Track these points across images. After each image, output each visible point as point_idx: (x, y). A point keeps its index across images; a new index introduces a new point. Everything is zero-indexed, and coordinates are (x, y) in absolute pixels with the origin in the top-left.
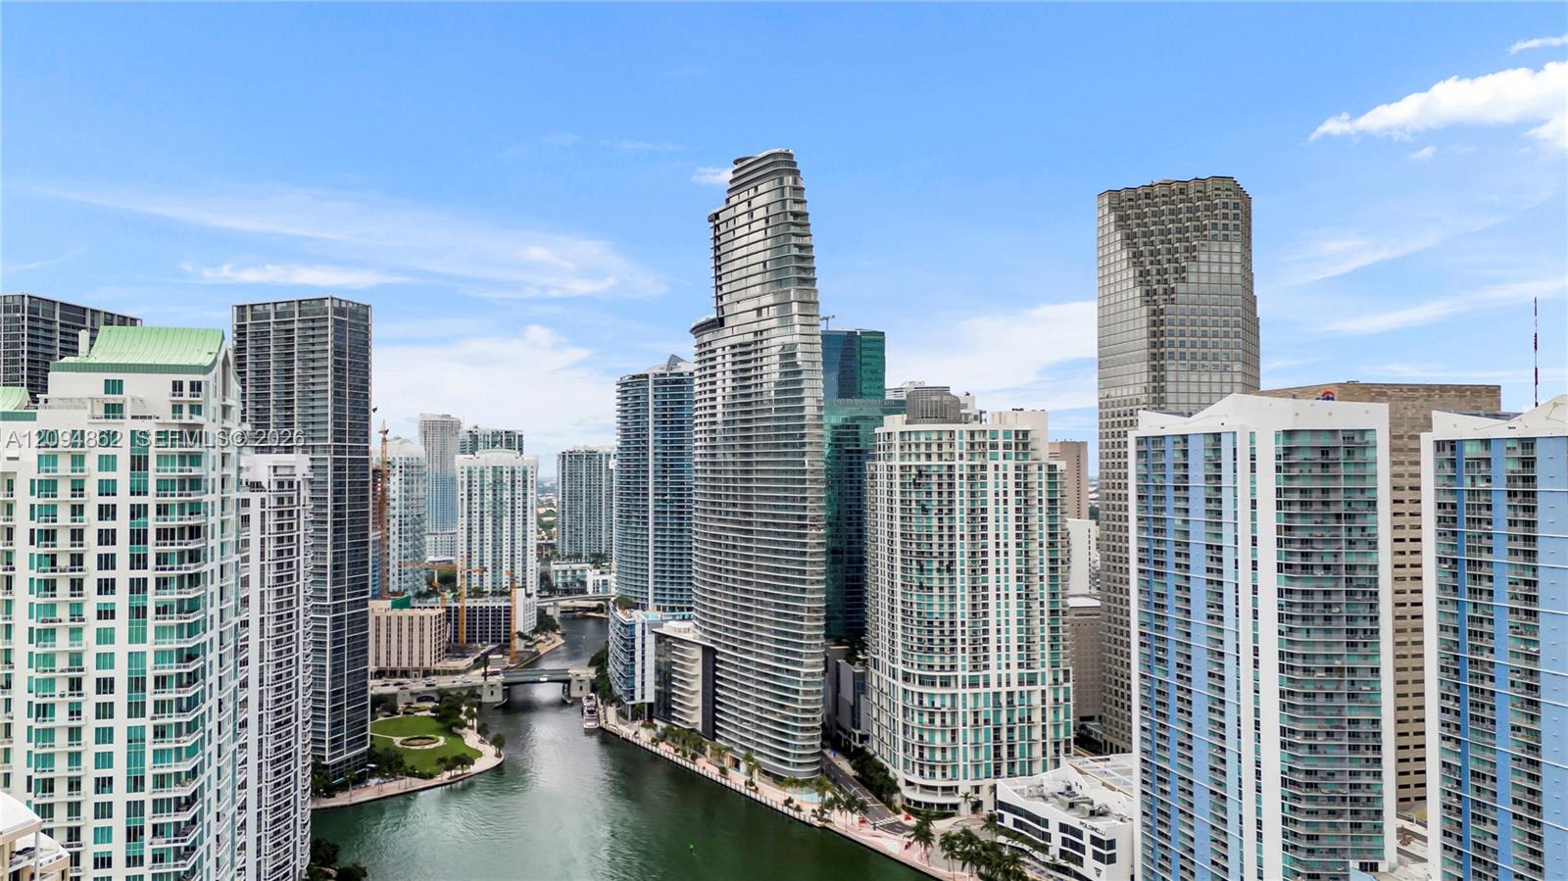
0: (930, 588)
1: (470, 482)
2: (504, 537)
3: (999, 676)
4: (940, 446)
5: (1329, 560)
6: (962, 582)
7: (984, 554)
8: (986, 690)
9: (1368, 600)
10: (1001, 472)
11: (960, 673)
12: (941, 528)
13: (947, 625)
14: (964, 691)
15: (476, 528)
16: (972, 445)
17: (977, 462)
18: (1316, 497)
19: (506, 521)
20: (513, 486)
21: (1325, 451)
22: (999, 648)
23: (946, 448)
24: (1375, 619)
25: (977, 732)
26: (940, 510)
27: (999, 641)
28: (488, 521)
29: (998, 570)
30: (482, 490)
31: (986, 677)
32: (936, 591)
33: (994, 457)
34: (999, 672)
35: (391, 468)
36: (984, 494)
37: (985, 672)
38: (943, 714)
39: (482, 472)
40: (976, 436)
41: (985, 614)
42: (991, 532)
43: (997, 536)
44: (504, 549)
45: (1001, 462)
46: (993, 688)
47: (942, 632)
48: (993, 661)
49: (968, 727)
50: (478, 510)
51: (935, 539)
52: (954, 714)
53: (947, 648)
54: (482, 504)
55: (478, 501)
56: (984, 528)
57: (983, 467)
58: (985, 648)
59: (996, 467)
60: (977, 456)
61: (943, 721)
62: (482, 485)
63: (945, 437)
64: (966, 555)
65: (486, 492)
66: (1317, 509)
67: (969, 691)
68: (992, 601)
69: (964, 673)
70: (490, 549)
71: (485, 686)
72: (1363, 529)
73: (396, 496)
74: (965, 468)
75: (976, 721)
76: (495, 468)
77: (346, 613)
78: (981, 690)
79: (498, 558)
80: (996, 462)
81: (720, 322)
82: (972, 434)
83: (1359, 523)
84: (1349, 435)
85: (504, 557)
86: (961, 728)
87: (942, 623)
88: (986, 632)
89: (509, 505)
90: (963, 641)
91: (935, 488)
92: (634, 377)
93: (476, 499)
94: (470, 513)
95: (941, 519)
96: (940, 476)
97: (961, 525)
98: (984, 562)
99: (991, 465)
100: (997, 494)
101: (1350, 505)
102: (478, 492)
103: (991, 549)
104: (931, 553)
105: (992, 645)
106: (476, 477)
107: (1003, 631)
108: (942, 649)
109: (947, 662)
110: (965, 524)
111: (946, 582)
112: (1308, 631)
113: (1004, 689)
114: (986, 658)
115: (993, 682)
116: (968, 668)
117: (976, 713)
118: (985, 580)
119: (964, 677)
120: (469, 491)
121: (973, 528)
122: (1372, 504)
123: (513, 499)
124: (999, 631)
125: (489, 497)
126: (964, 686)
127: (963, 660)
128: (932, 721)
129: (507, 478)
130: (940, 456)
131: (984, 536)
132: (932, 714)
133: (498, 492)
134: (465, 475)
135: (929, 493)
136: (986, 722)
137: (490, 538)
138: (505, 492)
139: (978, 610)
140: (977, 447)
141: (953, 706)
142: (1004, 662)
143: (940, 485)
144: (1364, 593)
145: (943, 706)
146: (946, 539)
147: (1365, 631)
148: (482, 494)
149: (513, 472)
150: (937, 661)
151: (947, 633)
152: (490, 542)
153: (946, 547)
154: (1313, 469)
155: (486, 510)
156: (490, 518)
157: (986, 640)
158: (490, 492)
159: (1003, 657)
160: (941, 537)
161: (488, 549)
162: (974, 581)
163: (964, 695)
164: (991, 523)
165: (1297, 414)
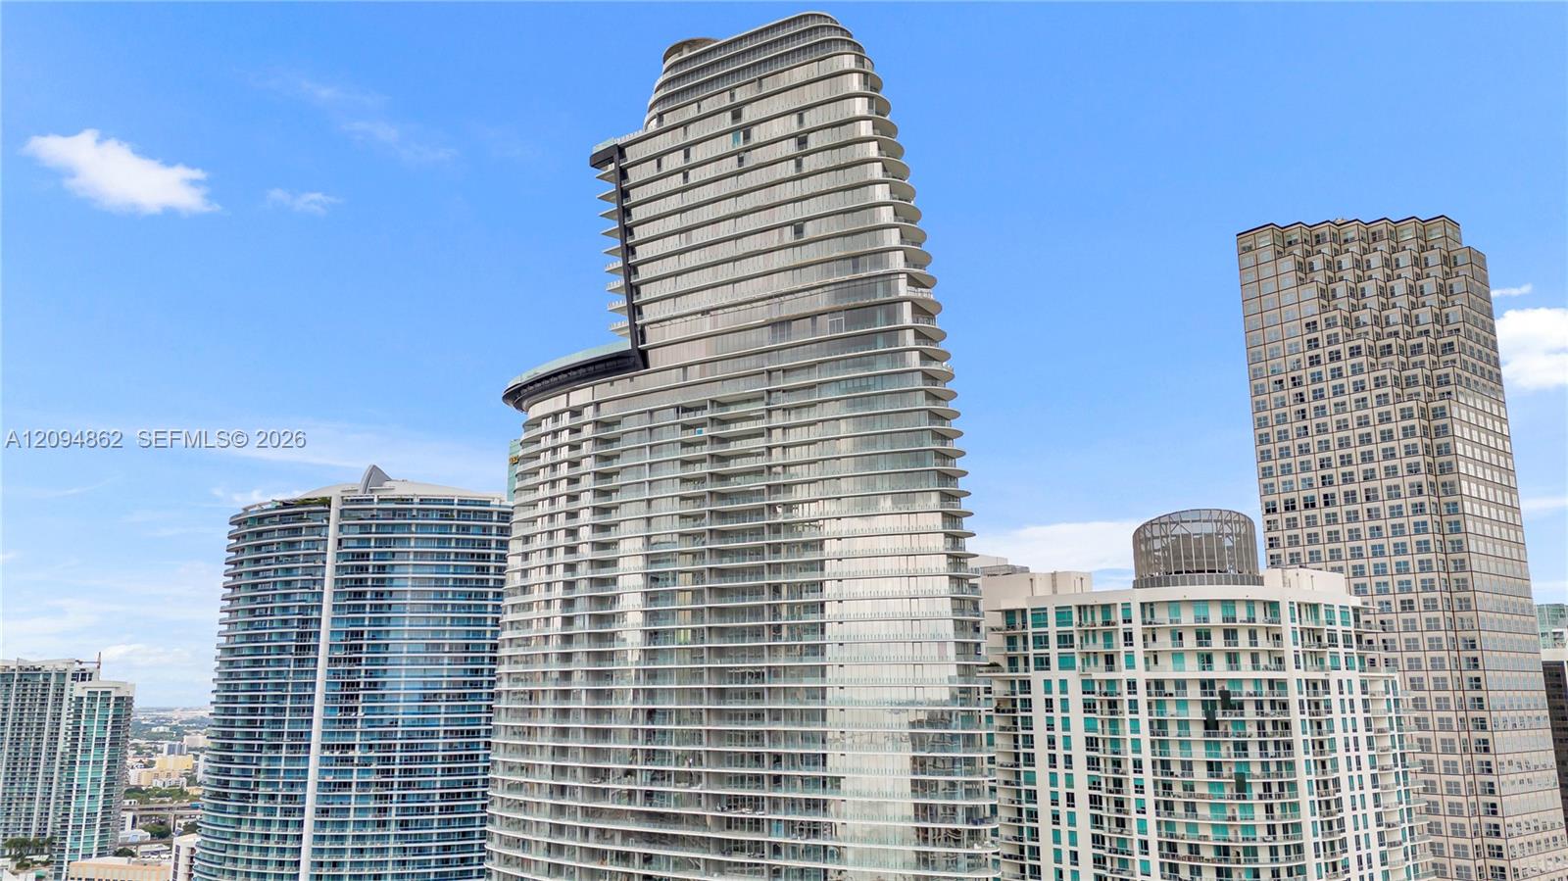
26: (1268, 788)
33: (1335, 664)
51: (1263, 858)
57: (1326, 686)
59: (1341, 686)
63: (1260, 616)
80: (1339, 675)
81: (630, 361)
92: (286, 505)
95: (1270, 809)
99: (1334, 682)
146: (1282, 857)
160: (1273, 853)
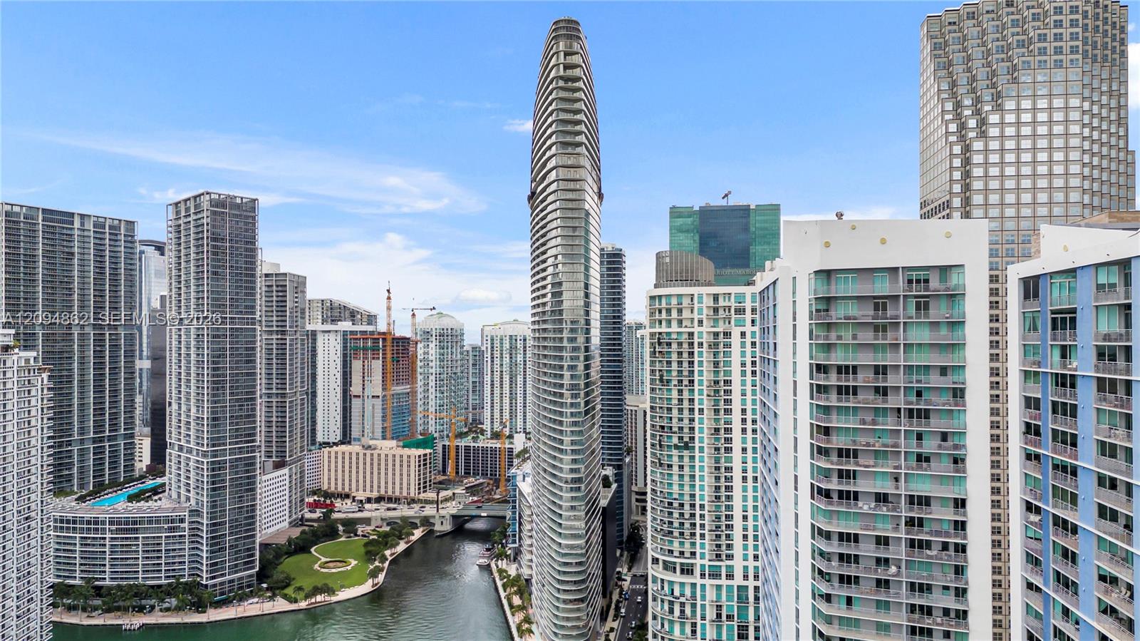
0: (670, 466)
1: (492, 347)
2: (518, 392)
3: (746, 568)
4: (680, 311)
5: (887, 487)
6: (703, 461)
7: (728, 431)
8: (730, 582)
9: (950, 559)
10: (748, 340)
11: (698, 561)
12: (680, 401)
13: (687, 507)
14: (703, 581)
15: (497, 384)
16: (716, 310)
17: (720, 328)
18: (862, 379)
19: (520, 379)
20: (525, 351)
21: (880, 303)
22: (745, 537)
23: (686, 314)
24: (961, 593)
25: (719, 628)
26: (680, 382)
27: (745, 529)
28: (506, 378)
29: (744, 450)
30: (502, 354)
31: (730, 568)
32: (675, 468)
33: (740, 323)
34: (746, 563)
35: (429, 337)
36: (728, 364)
37: (729, 563)
38: (683, 605)
39: (502, 340)
40: (721, 299)
41: (729, 498)
42: (736, 407)
43: (744, 411)
44: (518, 402)
45: (748, 328)
46: (738, 580)
47: (682, 515)
48: (738, 551)
49: (707, 622)
50: (498, 370)
51: (675, 413)
52: (694, 606)
53: (687, 533)
54: (502, 365)
55: (498, 363)
56: (728, 402)
57: (727, 334)
58: (728, 536)
59: (743, 334)
60: (721, 323)
61: (682, 612)
62: (502, 350)
63: (686, 302)
64: (706, 431)
65: (504, 356)
66: (866, 399)
67: (708, 582)
68: (737, 483)
69: (703, 562)
70: (508, 401)
71: (437, 517)
72: (944, 437)
73: (433, 358)
74: (705, 335)
75: (719, 616)
76: (511, 336)
77: (228, 458)
78: (723, 582)
79: (514, 408)
80: (743, 329)
82: (716, 298)
83: (937, 424)
84: (918, 277)
85: (518, 408)
86: (699, 622)
87: (682, 505)
88: (729, 517)
89: (522, 366)
90: (702, 526)
91: (674, 357)
93: (497, 361)
94: (492, 372)
95: (680, 392)
96: (680, 344)
97: (702, 399)
98: (728, 440)
99: (736, 332)
100: (743, 365)
101: (919, 394)
102: (498, 356)
103: (737, 426)
104: (671, 428)
105: (737, 533)
106: (497, 343)
107: (750, 519)
108: (682, 534)
109: (687, 548)
110: (705, 397)
111: (686, 460)
112: (849, 601)
113: (751, 583)
114: (729, 547)
115: (738, 574)
116: (707, 557)
117: (719, 607)
118: (729, 460)
119: (703, 566)
120: (492, 354)
121: (716, 402)
122: (958, 393)
123: (525, 361)
124: (745, 518)
125: (506, 360)
126: (703, 576)
127: (705, 548)
128: (671, 611)
129: (520, 345)
130: (680, 322)
131: (728, 412)
132: (671, 603)
133: (514, 355)
134: (489, 342)
135: (669, 363)
136: (729, 617)
137: (508, 392)
138: (519, 356)
139: (722, 492)
140: (721, 312)
141: (694, 597)
142: (751, 553)
143: (680, 354)
144: (945, 546)
145: (682, 595)
146: (686, 412)
147: (946, 612)
148: (502, 357)
149: (525, 340)
150: (676, 546)
151: (687, 516)
152: (508, 395)
153: (686, 421)
154: (860, 335)
155: (504, 370)
156: (508, 377)
157: (729, 527)
158: (508, 356)
159: (751, 548)
160: (681, 410)
161: (506, 401)
162: (717, 461)
163: (703, 586)
164: (736, 397)
165: (827, 245)
